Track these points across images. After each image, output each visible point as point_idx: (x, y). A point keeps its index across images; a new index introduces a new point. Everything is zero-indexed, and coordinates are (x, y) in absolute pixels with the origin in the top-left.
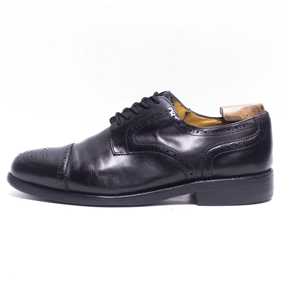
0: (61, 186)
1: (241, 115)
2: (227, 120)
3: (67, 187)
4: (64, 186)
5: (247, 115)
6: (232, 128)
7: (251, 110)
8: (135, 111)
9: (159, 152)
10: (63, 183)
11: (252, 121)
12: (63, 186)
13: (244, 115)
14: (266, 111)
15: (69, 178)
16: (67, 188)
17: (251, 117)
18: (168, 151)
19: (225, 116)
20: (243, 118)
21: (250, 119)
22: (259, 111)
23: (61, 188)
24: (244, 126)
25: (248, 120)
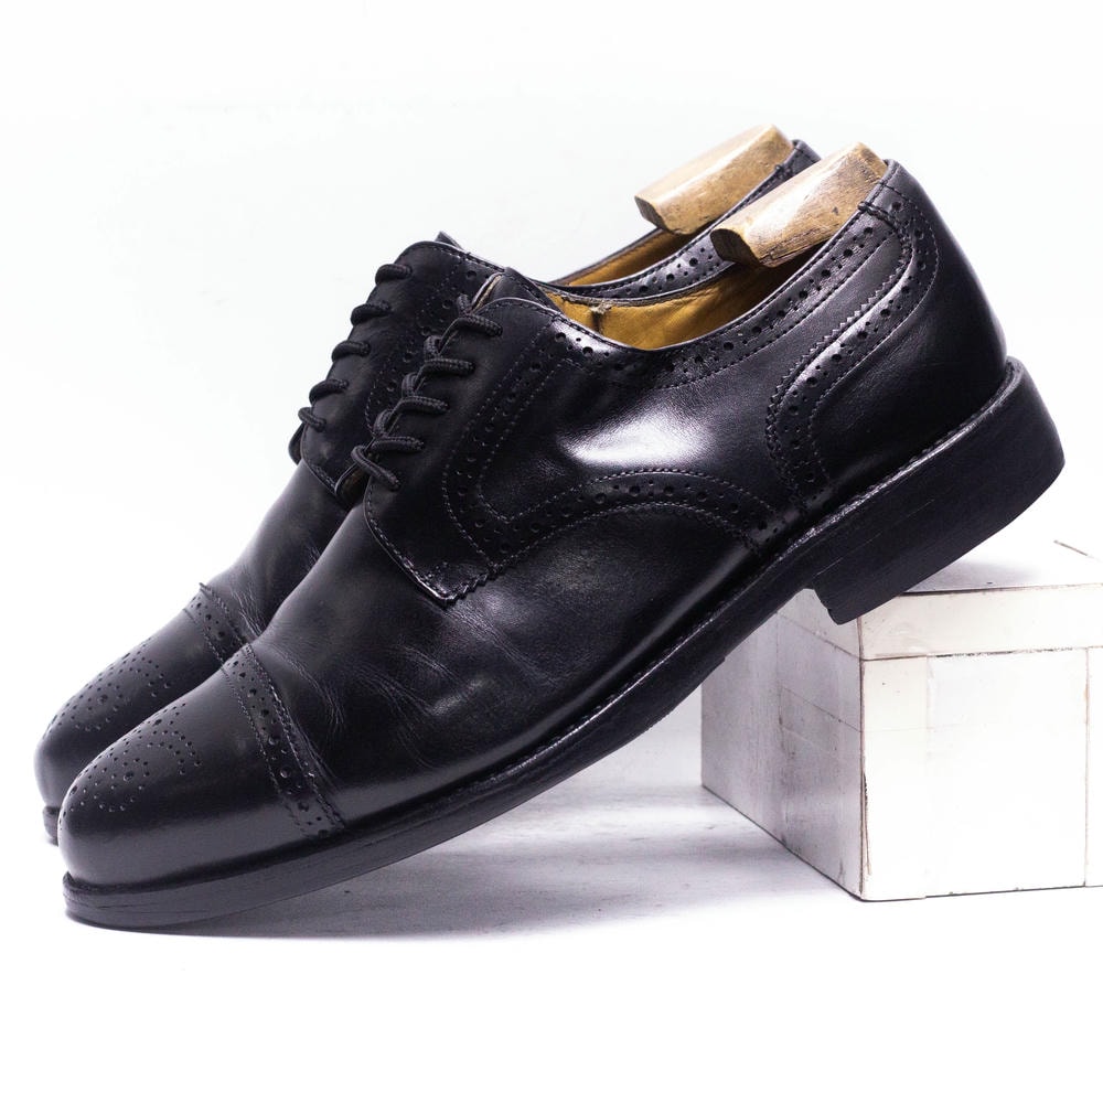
0: (310, 823)
1: (815, 223)
2: (774, 266)
3: (338, 815)
4: (324, 819)
5: (836, 210)
6: (811, 281)
7: (839, 184)
8: (430, 404)
9: (605, 507)
10: (315, 810)
11: (868, 221)
12: (319, 819)
13: (821, 215)
14: (887, 163)
15: (327, 779)
16: (342, 821)
17: (850, 208)
18: (635, 489)
19: (761, 251)
20: (826, 227)
21: (857, 218)
22: (866, 174)
23: (314, 831)
24: (848, 253)
25: (851, 223)
